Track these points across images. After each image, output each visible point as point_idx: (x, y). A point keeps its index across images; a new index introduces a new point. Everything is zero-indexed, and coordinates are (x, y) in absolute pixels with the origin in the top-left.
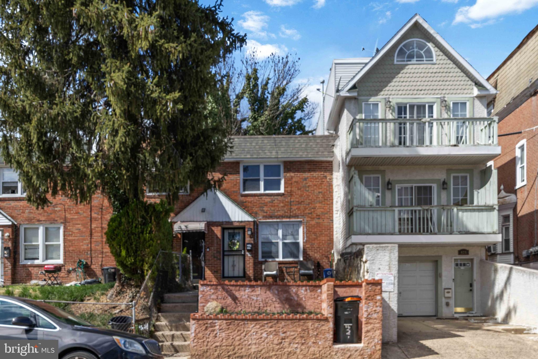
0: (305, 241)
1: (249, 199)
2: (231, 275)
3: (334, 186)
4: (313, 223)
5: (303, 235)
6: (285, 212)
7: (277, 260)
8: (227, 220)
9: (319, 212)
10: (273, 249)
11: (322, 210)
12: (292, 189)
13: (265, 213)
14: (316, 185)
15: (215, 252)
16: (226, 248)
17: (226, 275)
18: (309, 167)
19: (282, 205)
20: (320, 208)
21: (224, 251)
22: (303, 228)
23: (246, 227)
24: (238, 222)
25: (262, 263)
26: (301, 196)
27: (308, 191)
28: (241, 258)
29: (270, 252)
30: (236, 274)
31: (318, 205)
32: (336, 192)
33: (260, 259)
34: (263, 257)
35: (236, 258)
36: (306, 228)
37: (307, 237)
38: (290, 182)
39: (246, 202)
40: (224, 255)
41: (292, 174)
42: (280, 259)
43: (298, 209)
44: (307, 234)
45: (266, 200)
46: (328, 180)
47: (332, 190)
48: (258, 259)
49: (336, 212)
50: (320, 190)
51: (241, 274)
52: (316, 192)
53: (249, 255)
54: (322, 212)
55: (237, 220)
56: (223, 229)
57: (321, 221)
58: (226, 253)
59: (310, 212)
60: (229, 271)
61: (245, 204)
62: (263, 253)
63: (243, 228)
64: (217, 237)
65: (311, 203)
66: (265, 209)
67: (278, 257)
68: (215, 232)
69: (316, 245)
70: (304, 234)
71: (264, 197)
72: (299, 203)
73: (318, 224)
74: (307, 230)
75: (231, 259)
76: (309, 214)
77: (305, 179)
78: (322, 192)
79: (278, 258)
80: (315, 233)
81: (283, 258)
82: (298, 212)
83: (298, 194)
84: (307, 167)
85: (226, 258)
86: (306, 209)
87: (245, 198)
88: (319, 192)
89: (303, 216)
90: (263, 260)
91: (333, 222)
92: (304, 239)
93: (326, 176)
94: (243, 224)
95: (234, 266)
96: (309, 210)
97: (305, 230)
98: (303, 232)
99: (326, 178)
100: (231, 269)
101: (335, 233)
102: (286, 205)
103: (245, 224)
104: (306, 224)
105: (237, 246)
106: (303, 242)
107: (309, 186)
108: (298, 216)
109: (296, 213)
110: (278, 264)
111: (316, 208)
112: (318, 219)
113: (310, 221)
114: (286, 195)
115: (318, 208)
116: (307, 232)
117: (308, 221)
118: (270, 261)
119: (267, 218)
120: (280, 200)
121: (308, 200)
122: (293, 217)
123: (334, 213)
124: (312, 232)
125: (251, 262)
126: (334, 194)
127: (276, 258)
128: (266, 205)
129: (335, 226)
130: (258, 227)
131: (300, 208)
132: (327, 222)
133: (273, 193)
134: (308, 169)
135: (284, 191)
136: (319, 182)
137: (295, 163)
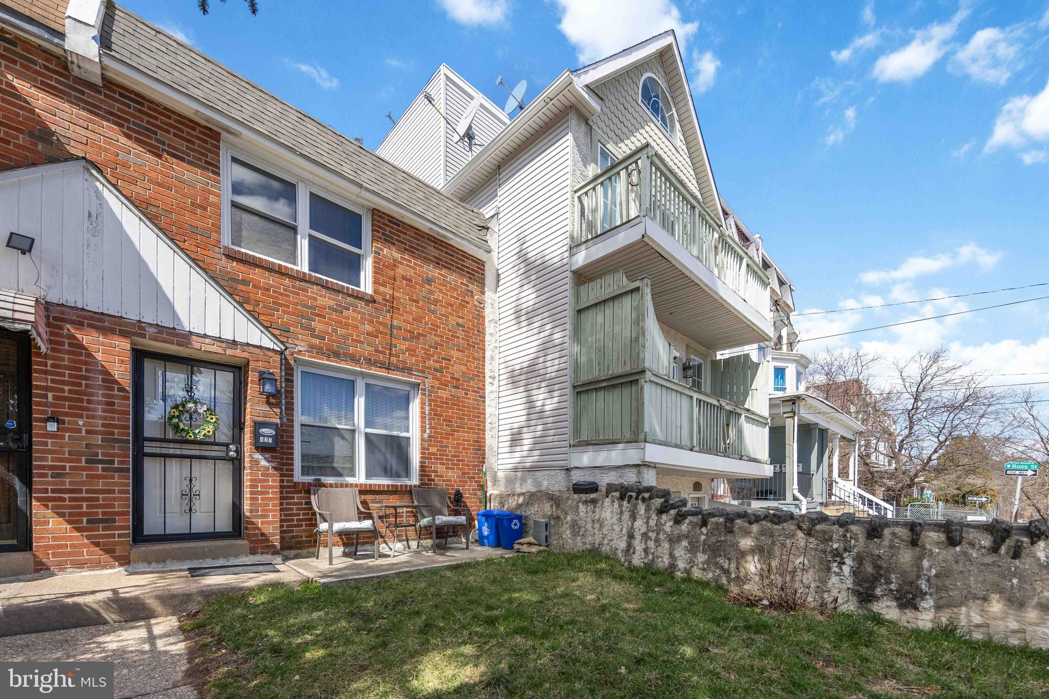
0: (426, 436)
1: (256, 275)
2: (177, 528)
3: (486, 321)
4: (444, 394)
5: (423, 422)
6: (377, 351)
7: (350, 480)
8: (168, 324)
9: (458, 370)
10: (340, 448)
11: (463, 368)
12: (396, 294)
13: (313, 336)
14: (452, 306)
15: (96, 440)
16: (153, 429)
17: (152, 528)
19: (368, 328)
20: (459, 361)
21: (139, 438)
22: (423, 404)
23: (252, 365)
24: (219, 339)
25: (307, 490)
26: (418, 319)
27: (433, 312)
28: (225, 471)
29: (330, 458)
30: (201, 526)
31: (455, 354)
32: (491, 335)
33: (299, 476)
34: (305, 471)
35: (203, 472)
36: (430, 405)
37: (431, 428)
38: (391, 273)
39: (245, 282)
40: (139, 457)
41: (398, 256)
42: (361, 478)
43: (412, 351)
44: (430, 419)
45: (321, 301)
46: (477, 303)
47: (484, 329)
48: (292, 476)
49: (491, 380)
50: (460, 321)
51: (223, 525)
52: (453, 320)
53: (264, 463)
54: (463, 372)
55: (213, 331)
56: (139, 356)
57: (460, 392)
58: (150, 448)
59: (437, 365)
61: (241, 288)
62: (304, 457)
63: (241, 368)
64: (109, 380)
65: (441, 345)
67: (353, 472)
68: (99, 356)
69: (450, 451)
70: (423, 418)
71: (314, 288)
72: (415, 337)
73: (455, 402)
74: (431, 409)
75: (175, 470)
76: (436, 370)
77: (429, 281)
78: (463, 326)
79: (353, 475)
80: (448, 420)
81: (368, 475)
82: (409, 360)
83: (410, 313)
84: (432, 250)
85: (151, 468)
86: (428, 356)
87: (241, 267)
88: (458, 324)
89: (423, 372)
90: (309, 479)
91: (484, 402)
92: (423, 431)
93: (472, 292)
95: (189, 496)
96: (437, 362)
97: (427, 408)
98: (423, 413)
99: (472, 297)
100: (176, 507)
101: (488, 427)
102: (381, 333)
103: (245, 355)
104: (430, 395)
105: (210, 428)
106: (423, 440)
107: (436, 301)
108: (410, 369)
109: (405, 362)
110: (361, 492)
111: (450, 360)
112: (455, 387)
113: (439, 388)
114: (379, 303)
115: (455, 362)
116: (430, 414)
117: (432, 387)
118: (331, 486)
119: (323, 354)
120: (363, 314)
121: (435, 335)
122: (397, 369)
123: (488, 380)
124: (442, 416)
125: (272, 487)
126: (487, 338)
127: (348, 476)
128: (318, 315)
129: (488, 411)
130: (292, 375)
131: (414, 351)
132: (474, 400)
133: (343, 286)
134: (434, 257)
135: (375, 292)
136: (458, 299)
137: (403, 227)
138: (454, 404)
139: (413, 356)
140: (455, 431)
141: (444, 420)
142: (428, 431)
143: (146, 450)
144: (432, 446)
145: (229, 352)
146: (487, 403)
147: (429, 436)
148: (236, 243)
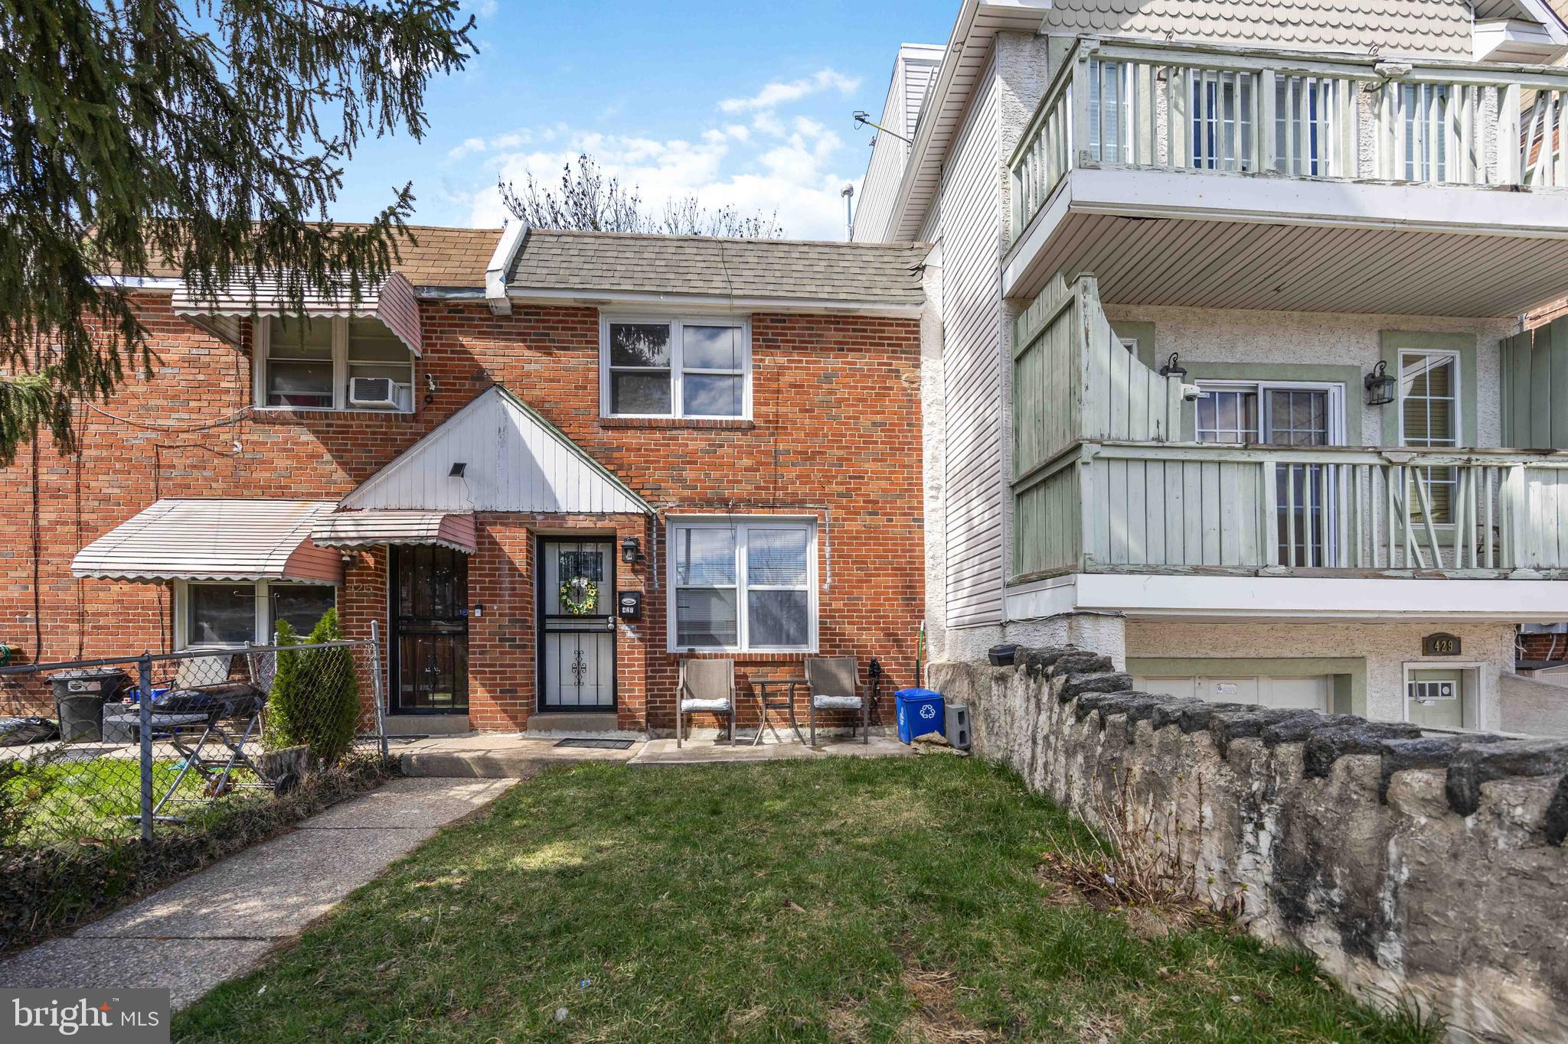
0: (826, 587)
1: (631, 438)
2: (569, 697)
3: (924, 406)
4: (853, 526)
5: (822, 569)
6: (758, 488)
7: (730, 649)
8: (551, 510)
9: (874, 489)
10: (717, 613)
11: (884, 484)
12: (782, 410)
13: (685, 487)
14: (864, 400)
15: (506, 621)
16: (552, 607)
17: (552, 699)
18: (839, 336)
19: (747, 462)
20: (878, 476)
21: (543, 617)
22: (821, 544)
23: (619, 533)
24: (590, 514)
25: (676, 660)
26: (813, 434)
27: (835, 418)
28: (605, 642)
29: (706, 625)
30: (588, 697)
31: (869, 466)
32: (932, 424)
33: (672, 646)
34: (681, 641)
35: (587, 643)
36: (832, 544)
37: (833, 575)
38: (774, 385)
39: (619, 448)
40: (543, 632)
41: (782, 359)
42: (743, 646)
43: (804, 478)
44: (832, 563)
45: (692, 446)
46: (906, 385)
47: (919, 419)
48: (665, 646)
49: (933, 493)
50: (878, 418)
51: (606, 698)
52: (865, 422)
53: (630, 634)
54: (883, 490)
55: (585, 509)
56: (541, 542)
57: (881, 520)
58: (551, 624)
59: (842, 489)
60: (562, 688)
61: (616, 455)
62: (680, 625)
63: (610, 539)
64: (513, 569)
65: (847, 459)
66: (689, 474)
67: (733, 640)
68: (506, 549)
69: (864, 604)
70: (822, 563)
71: (685, 433)
72: (809, 457)
73: (872, 534)
74: (833, 550)
75: (569, 644)
76: (841, 495)
77: (828, 378)
78: (882, 424)
79: (735, 644)
80: (861, 562)
81: (753, 642)
82: (802, 490)
83: (802, 428)
84: (833, 335)
85: (551, 641)
86: (828, 479)
87: (616, 434)
88: (874, 424)
89: (821, 502)
90: (684, 649)
91: (921, 527)
92: (822, 581)
93: (898, 371)
94: (607, 524)
95: (578, 669)
96: (842, 484)
97: (828, 549)
98: (821, 556)
99: (898, 377)
100: (569, 678)
101: (928, 563)
102: (762, 464)
103: (612, 524)
104: (831, 531)
105: (590, 602)
106: (821, 593)
107: (840, 401)
108: (803, 501)
109: (795, 494)
110: (737, 664)
111: (862, 478)
112: (870, 514)
113: (844, 520)
114: (760, 428)
115: (871, 478)
116: (832, 556)
117: (835, 519)
118: (704, 657)
119: (695, 506)
120: (741, 446)
121: (839, 448)
122: (785, 505)
123: (927, 493)
124: (850, 557)
125: (638, 659)
126: (926, 431)
127: (728, 644)
128: (689, 463)
129: (929, 539)
130: (664, 536)
131: (809, 476)
132: (904, 526)
133: (715, 422)
134: (836, 343)
135: (755, 416)
136: (873, 388)
137: (791, 321)
138: (870, 538)
139: (807, 483)
140: (871, 575)
141: (854, 563)
142: (829, 580)
143: (548, 627)
144: (835, 599)
145: (599, 524)
146: (926, 528)
147: (831, 587)
148: (614, 410)
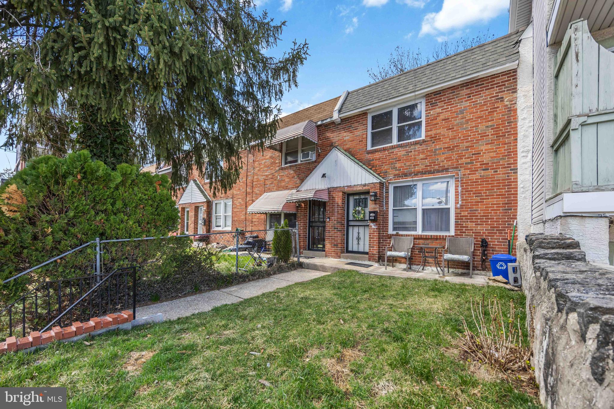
0: (458, 206)
1: (377, 155)
2: (355, 249)
3: (519, 111)
4: (474, 177)
5: (457, 198)
6: (426, 166)
7: (413, 233)
8: (349, 185)
9: (486, 158)
10: (408, 218)
11: (492, 154)
12: (439, 131)
13: (397, 170)
14: (481, 117)
15: (336, 222)
16: (351, 218)
17: (350, 249)
18: (468, 91)
19: (421, 156)
20: (488, 151)
21: (348, 221)
22: (457, 186)
23: (370, 191)
24: (361, 185)
25: (391, 237)
26: (453, 138)
27: (465, 129)
29: (405, 223)
30: (361, 249)
31: (484, 148)
32: (524, 119)
33: (391, 231)
34: (394, 229)
35: (361, 230)
36: (462, 186)
37: (462, 200)
38: (435, 122)
39: (373, 160)
40: (348, 226)
42: (419, 231)
43: (448, 159)
44: (462, 194)
45: (399, 154)
46: (508, 103)
47: (515, 119)
48: (388, 231)
49: (524, 154)
50: (490, 123)
51: (367, 249)
52: (482, 127)
53: (373, 227)
54: (491, 158)
55: (360, 183)
56: (348, 195)
57: (490, 172)
59: (468, 160)
60: (353, 245)
61: (372, 162)
62: (394, 223)
63: (368, 193)
64: (338, 205)
65: (471, 146)
66: (398, 165)
67: (415, 229)
68: (336, 199)
69: (479, 213)
70: (457, 195)
71: (396, 150)
72: (451, 149)
73: (485, 179)
74: (463, 189)
75: (356, 229)
76: (467, 163)
77: (462, 112)
78: (492, 126)
79: (416, 231)
80: (478, 193)
81: (424, 230)
82: (446, 164)
83: (447, 137)
84: (465, 92)
85: (351, 229)
86: (461, 157)
87: (372, 155)
88: (487, 127)
89: (457, 168)
90: (395, 233)
91: (516, 173)
92: (457, 203)
93: (503, 98)
94: (366, 188)
95: (358, 239)
96: (468, 158)
97: (460, 189)
98: (457, 192)
99: (502, 101)
100: (355, 242)
101: (520, 190)
102: (428, 156)
103: (369, 187)
104: (461, 180)
105: (362, 215)
106: (456, 208)
107: (467, 121)
108: (448, 169)
109: (444, 166)
110: (414, 239)
111: (480, 153)
112: (484, 170)
113: (469, 174)
114: (428, 141)
115: (485, 153)
116: (462, 192)
117: (464, 175)
118: (402, 235)
119: (400, 177)
120: (419, 150)
121: (467, 142)
122: (438, 171)
123: (520, 155)
124: (472, 191)
125: (376, 236)
126: (519, 124)
127: (413, 231)
128: (398, 161)
129: (520, 178)
130: (388, 190)
131: (451, 157)
132: (505, 174)
133: (409, 143)
134: (466, 95)
135: (426, 136)
136: (487, 110)
137: (443, 93)
138: (483, 181)
139: (449, 160)
140: (483, 199)
141: (474, 194)
142: (460, 203)
143: (350, 224)
144: (463, 211)
145: (364, 188)
146: (519, 173)
147: (461, 205)
148: (372, 147)
